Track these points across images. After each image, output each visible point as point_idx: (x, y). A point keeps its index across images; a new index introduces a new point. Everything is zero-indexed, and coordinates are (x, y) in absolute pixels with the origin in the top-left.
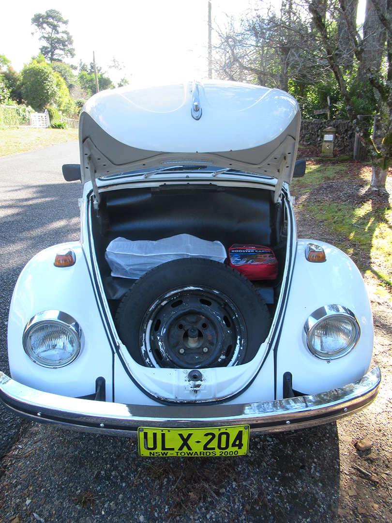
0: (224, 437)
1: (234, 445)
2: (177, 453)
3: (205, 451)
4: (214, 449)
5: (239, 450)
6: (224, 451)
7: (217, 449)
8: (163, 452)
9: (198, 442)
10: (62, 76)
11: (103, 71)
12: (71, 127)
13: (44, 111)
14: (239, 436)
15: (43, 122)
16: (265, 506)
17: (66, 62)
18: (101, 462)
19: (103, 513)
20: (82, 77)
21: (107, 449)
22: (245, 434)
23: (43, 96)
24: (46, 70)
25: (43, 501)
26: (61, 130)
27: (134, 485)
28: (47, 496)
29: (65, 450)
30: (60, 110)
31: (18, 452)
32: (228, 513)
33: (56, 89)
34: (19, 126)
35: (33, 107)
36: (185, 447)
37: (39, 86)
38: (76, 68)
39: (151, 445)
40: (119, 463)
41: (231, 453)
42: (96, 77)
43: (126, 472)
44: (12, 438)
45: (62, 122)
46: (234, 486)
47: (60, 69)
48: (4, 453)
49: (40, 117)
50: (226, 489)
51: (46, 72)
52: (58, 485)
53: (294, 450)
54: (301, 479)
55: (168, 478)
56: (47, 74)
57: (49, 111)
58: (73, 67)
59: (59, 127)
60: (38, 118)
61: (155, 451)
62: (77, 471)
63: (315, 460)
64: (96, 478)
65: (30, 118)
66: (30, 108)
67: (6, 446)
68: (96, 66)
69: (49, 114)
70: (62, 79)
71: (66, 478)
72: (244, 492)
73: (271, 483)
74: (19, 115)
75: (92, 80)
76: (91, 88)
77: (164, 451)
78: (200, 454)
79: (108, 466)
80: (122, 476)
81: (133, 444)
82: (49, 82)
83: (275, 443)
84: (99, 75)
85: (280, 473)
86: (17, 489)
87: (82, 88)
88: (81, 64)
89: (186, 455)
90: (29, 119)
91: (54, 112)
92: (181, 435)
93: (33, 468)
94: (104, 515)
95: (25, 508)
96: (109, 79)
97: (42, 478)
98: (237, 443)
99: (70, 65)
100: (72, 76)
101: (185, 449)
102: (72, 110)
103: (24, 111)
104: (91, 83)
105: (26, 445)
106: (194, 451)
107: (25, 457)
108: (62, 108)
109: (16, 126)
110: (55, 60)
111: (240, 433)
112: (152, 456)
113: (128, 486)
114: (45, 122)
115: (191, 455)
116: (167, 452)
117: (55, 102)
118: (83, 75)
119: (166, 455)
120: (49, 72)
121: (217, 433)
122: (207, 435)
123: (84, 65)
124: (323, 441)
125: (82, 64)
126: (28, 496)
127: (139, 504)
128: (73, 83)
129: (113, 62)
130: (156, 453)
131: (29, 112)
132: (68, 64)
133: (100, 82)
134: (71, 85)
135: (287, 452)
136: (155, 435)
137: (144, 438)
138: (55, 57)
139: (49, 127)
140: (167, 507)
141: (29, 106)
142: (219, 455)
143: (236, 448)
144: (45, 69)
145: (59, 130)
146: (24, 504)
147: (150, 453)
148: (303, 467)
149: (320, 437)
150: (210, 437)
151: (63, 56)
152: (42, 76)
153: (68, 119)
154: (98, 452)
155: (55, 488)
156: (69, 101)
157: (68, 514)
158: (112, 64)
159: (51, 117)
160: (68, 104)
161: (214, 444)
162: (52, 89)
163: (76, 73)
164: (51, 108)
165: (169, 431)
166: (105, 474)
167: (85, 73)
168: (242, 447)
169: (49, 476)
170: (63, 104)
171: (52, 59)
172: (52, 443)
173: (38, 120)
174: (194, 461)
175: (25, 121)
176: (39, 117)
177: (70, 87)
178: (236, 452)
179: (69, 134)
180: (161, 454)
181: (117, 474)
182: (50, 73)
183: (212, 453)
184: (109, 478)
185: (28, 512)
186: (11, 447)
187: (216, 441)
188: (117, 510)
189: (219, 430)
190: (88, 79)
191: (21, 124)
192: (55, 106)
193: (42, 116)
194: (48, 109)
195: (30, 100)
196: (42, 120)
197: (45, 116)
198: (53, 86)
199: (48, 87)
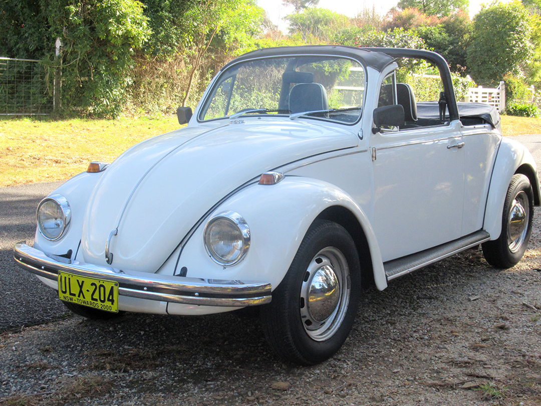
1: (108, 299)
2: (77, 299)
3: (92, 301)
5: (112, 306)
6: (103, 304)
7: (99, 300)
9: (88, 291)
13: (498, 84)
19: (48, 356)
24: (514, 14)
27: (82, 354)
30: (531, 82)
33: (528, 44)
35: (475, 78)
36: (81, 295)
37: (499, 40)
39: (64, 289)
44: (43, 320)
45: (529, 105)
46: (142, 372)
49: (487, 95)
50: (135, 371)
51: (515, 17)
57: (507, 85)
59: (522, 112)
60: (481, 95)
61: (66, 295)
65: (465, 96)
66: (468, 79)
67: (35, 322)
69: (506, 89)
77: (71, 296)
79: (80, 344)
90: (462, 98)
91: (517, 85)
92: (78, 281)
107: (41, 330)
111: (112, 288)
120: (519, 17)
122: (92, 285)
130: (67, 297)
131: (465, 86)
137: (61, 280)
140: (86, 365)
141: (468, 76)
143: (110, 303)
144: (515, 10)
145: (520, 118)
147: (64, 297)
150: (94, 287)
152: (507, 24)
159: (509, 94)
161: (97, 295)
162: (521, 46)
164: (513, 80)
165: (72, 276)
166: (73, 346)
168: (114, 303)
176: (485, 95)
182: (523, 17)
187: (98, 291)
192: (521, 74)
193: (490, 94)
194: (505, 82)
195: (478, 66)
196: (489, 99)
197: (498, 94)
198: (523, 40)
199: (514, 42)
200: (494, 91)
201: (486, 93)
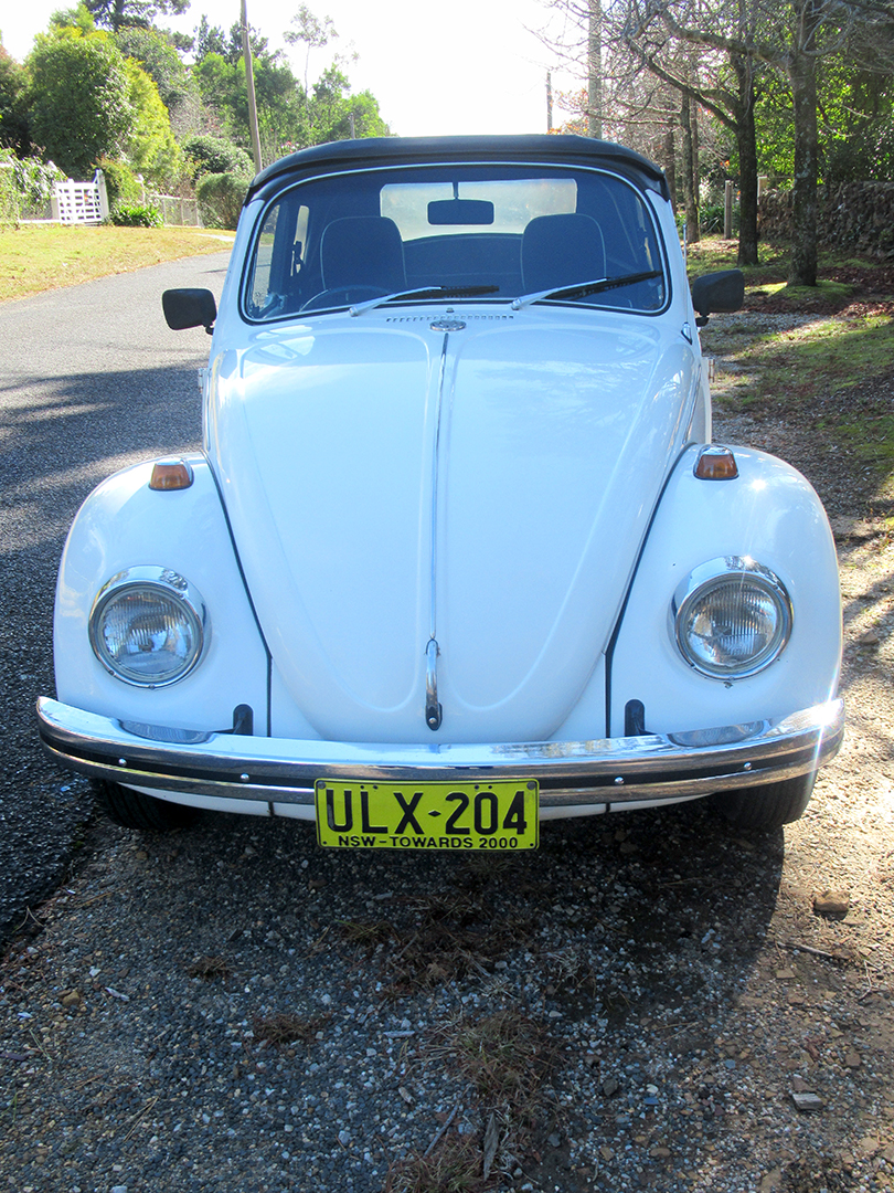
0: (486, 804)
1: (508, 824)
2: (394, 839)
3: (450, 837)
4: (466, 831)
5: (519, 837)
6: (488, 837)
7: (473, 830)
8: (366, 835)
9: (435, 814)
10: (148, 69)
11: (270, 49)
12: (170, 222)
13: (95, 175)
14: (518, 805)
15: (90, 208)
16: (589, 990)
17: (160, 28)
18: (244, 916)
19: (247, 990)
20: (206, 71)
21: (257, 898)
22: (531, 801)
23: (91, 131)
24: (101, 55)
25: (125, 971)
26: (141, 231)
27: (312, 953)
28: (133, 965)
29: (167, 899)
30: (136, 172)
31: (68, 900)
32: (507, 997)
33: (129, 108)
34: (21, 222)
35: (59, 165)
36: (409, 826)
37: (81, 100)
38: (186, 45)
39: (341, 821)
40: (283, 920)
41: (503, 841)
42: (248, 69)
43: (296, 933)
44: (52, 876)
45: (145, 207)
46: (527, 960)
47: (142, 47)
48: (38, 899)
49: (82, 194)
50: (509, 963)
51: (101, 61)
52: (155, 950)
53: (673, 907)
54: (678, 953)
55: (387, 944)
56: (103, 68)
57: (108, 175)
58: (182, 43)
59: (137, 220)
60: (73, 195)
61: (349, 834)
62: (193, 931)
63: (717, 924)
64: (232, 940)
65: (52, 197)
66: (52, 168)
67: (41, 888)
68: (251, 34)
69: (108, 182)
70: (146, 78)
71: (170, 940)
72: (547, 968)
73: (609, 957)
74: (22, 188)
75: (235, 79)
76: (234, 101)
77: (368, 835)
78: (441, 843)
79: (259, 923)
80: (288, 940)
81: (313, 891)
82: (110, 89)
83: (632, 894)
84: (257, 62)
85: (632, 941)
86: (70, 954)
87: (206, 104)
88: (203, 31)
89: (412, 846)
90: (49, 201)
91: (123, 176)
92: (399, 797)
93: (100, 924)
94: (249, 994)
95: (89, 980)
96: (288, 73)
97: (120, 939)
98: (515, 819)
99: (172, 34)
100: (175, 69)
101: (409, 831)
102: (176, 170)
103: (37, 177)
104: (233, 86)
105: (84, 889)
106: (427, 835)
107: (84, 908)
108: (146, 165)
109: (12, 221)
110: (127, 22)
111: (519, 798)
112: (344, 845)
113: (301, 953)
114: (94, 207)
115: (423, 844)
116: (374, 838)
117: (125, 149)
118: (211, 64)
119: (372, 844)
120: (109, 60)
121: (472, 794)
122: (451, 798)
123: (214, 33)
124: (744, 894)
125: (209, 32)
126: (95, 964)
127: (321, 979)
128: (179, 90)
129: (298, 23)
130: (352, 839)
131: (51, 180)
132: (164, 33)
133: (260, 82)
134: (173, 94)
135: (656, 911)
136: (348, 795)
137: (328, 803)
138: (127, 13)
139: (105, 223)
140: (379, 984)
141: (51, 162)
142: (478, 848)
143: (512, 833)
144: (100, 50)
145: (135, 229)
146: (86, 975)
147: (341, 839)
148: (687, 934)
149: (738, 889)
150: (458, 803)
151: (152, 8)
152: (91, 72)
153: (163, 196)
154: (238, 903)
155: (148, 954)
156: (168, 142)
157: (177, 990)
158: (297, 28)
159: (113, 191)
160: (164, 152)
161: (466, 820)
162: (119, 110)
163: (188, 58)
164: (114, 167)
165: (376, 788)
166: (253, 935)
167: (216, 57)
168: (525, 830)
169: (136, 936)
170: (151, 153)
171: (118, 21)
172: (139, 888)
173: (73, 201)
174: (446, 918)
175: (38, 205)
176: (79, 194)
177: (171, 100)
178: (513, 842)
179: (164, 241)
180: (360, 841)
181: (279, 936)
182: (113, 61)
183: (465, 840)
184: (260, 942)
185: (96, 986)
186: (53, 892)
187: (470, 811)
188: (277, 987)
189: (477, 788)
190: (225, 74)
191: (26, 214)
192: (124, 158)
193: (86, 191)
194: (104, 171)
195: (54, 144)
196: (86, 201)
197: (96, 191)
198: (120, 100)
199: (107, 104)
200: (91, 186)
201: (80, 191)
